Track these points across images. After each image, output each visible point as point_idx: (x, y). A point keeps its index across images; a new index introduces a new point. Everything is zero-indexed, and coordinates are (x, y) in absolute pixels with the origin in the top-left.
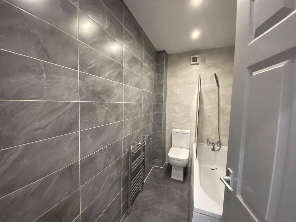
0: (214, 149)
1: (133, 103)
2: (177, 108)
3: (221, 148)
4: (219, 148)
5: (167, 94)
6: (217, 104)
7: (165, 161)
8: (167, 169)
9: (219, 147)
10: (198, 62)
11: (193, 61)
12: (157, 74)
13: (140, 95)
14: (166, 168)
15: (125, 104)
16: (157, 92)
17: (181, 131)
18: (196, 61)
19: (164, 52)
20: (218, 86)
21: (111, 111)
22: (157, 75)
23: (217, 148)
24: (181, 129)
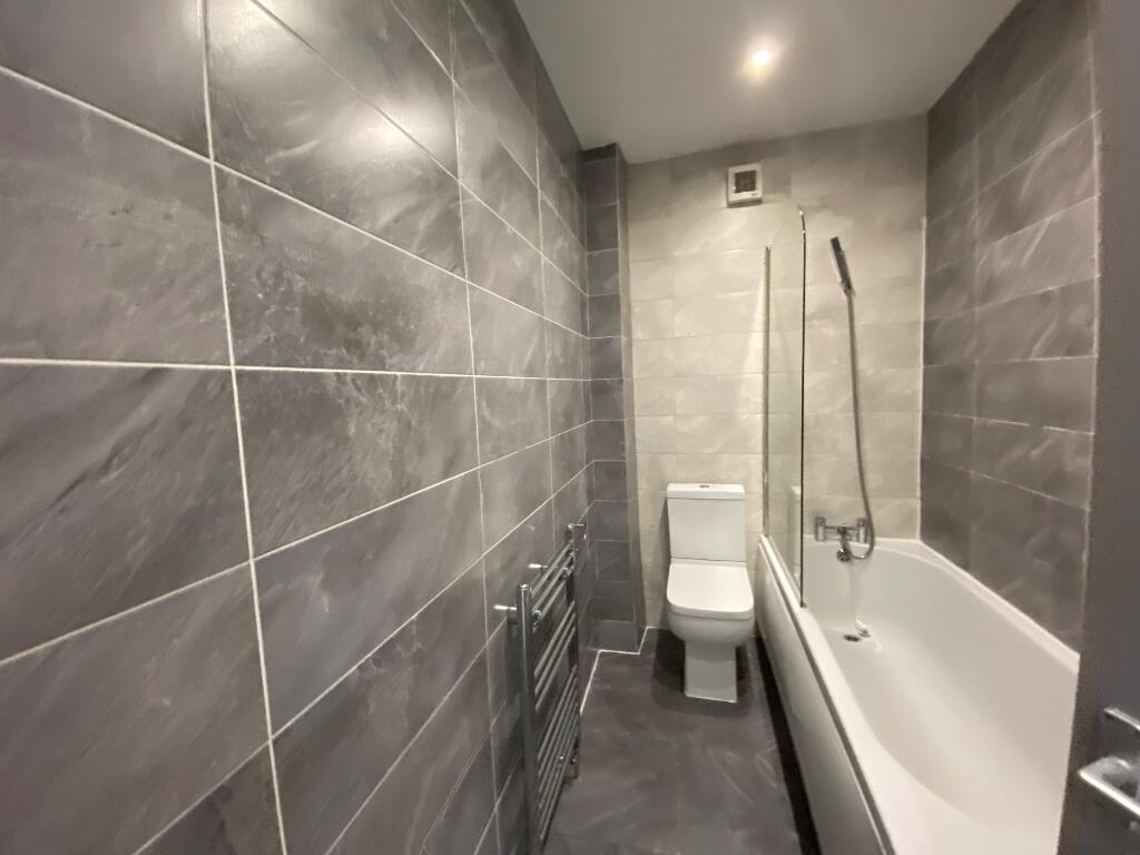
2: (680, 397)
5: (634, 337)
7: (645, 624)
8: (658, 658)
9: (866, 541)
10: (758, 193)
11: (738, 191)
12: (587, 253)
13: (536, 339)
15: (481, 383)
16: (594, 331)
17: (705, 490)
18: (752, 187)
21: (420, 422)
22: (590, 257)
23: (858, 546)
24: (704, 483)
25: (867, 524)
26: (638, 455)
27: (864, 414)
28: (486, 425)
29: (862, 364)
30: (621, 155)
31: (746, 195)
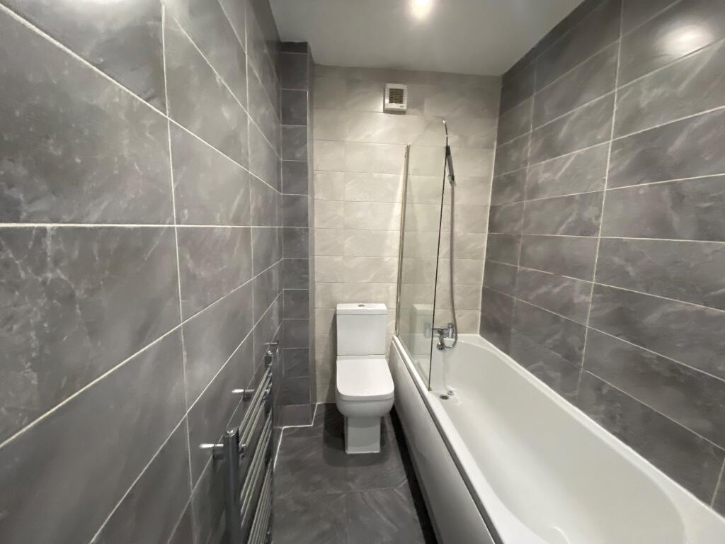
0: (442, 347)
1: (222, 227)
2: (347, 244)
3: (458, 341)
4: (453, 340)
5: (316, 197)
6: (450, 229)
7: (316, 401)
8: (326, 427)
9: (452, 337)
10: (404, 106)
11: (391, 102)
12: (281, 125)
13: (242, 190)
14: (322, 426)
15: (186, 236)
16: (286, 189)
17: (361, 308)
18: (401, 102)
19: (303, 47)
20: (451, 183)
21: (91, 292)
22: (284, 129)
23: (448, 341)
24: (362, 302)
25: (453, 326)
26: (316, 284)
27: (456, 260)
28: (190, 278)
29: (456, 229)
30: (310, 53)
31: (395, 106)
